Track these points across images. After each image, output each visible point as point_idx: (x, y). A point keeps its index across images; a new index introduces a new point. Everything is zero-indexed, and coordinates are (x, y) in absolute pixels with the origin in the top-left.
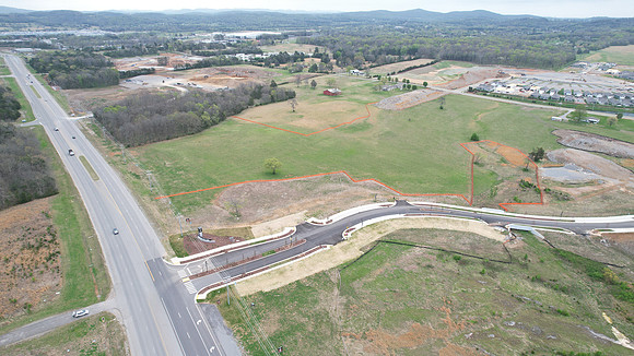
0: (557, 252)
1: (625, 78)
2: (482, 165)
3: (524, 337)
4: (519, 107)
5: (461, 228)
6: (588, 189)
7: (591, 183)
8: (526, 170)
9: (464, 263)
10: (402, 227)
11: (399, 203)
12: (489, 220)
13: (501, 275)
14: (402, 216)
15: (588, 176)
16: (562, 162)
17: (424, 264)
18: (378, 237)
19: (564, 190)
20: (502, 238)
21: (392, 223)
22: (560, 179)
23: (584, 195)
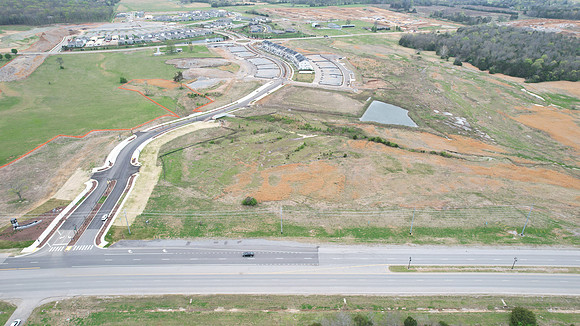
0: (248, 119)
1: (160, 20)
2: (152, 95)
3: (278, 153)
4: (122, 53)
5: (192, 130)
6: (222, 87)
7: (221, 83)
8: (181, 89)
9: (218, 143)
10: (160, 145)
11: (138, 134)
12: (201, 120)
13: (240, 138)
14: (151, 139)
15: (215, 81)
16: (194, 78)
17: (202, 152)
18: (156, 156)
19: (213, 91)
20: (218, 124)
21: (152, 145)
22: (205, 86)
23: (225, 89)
